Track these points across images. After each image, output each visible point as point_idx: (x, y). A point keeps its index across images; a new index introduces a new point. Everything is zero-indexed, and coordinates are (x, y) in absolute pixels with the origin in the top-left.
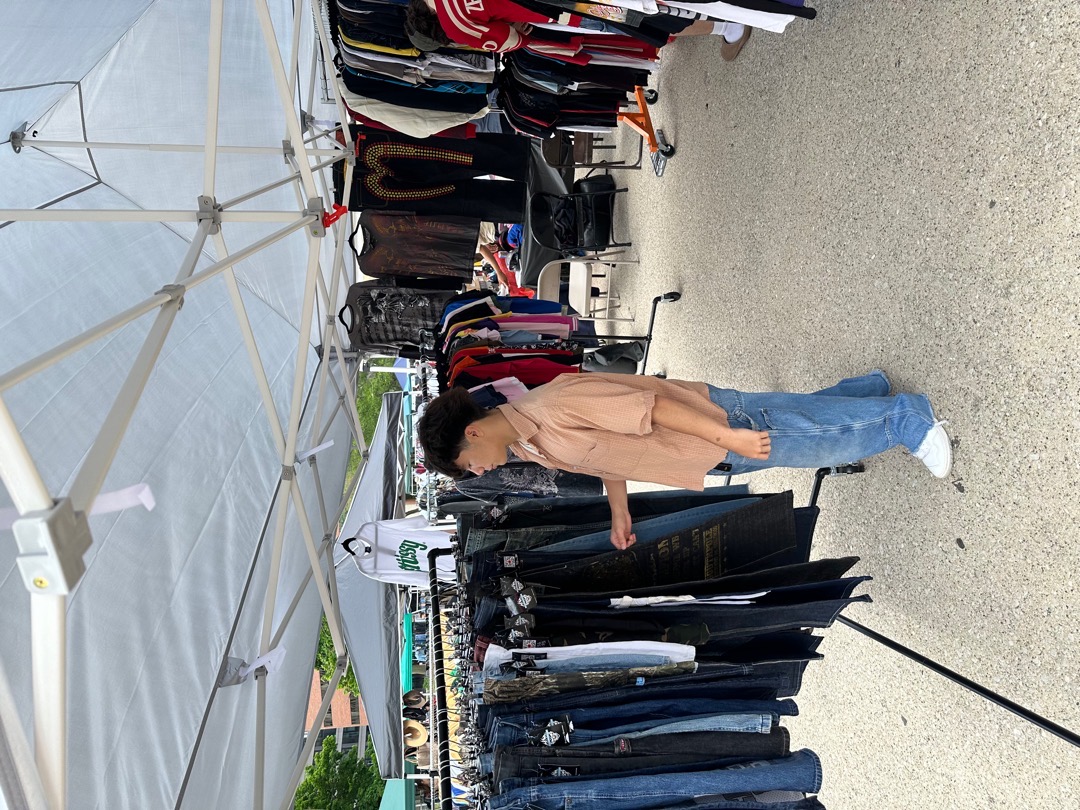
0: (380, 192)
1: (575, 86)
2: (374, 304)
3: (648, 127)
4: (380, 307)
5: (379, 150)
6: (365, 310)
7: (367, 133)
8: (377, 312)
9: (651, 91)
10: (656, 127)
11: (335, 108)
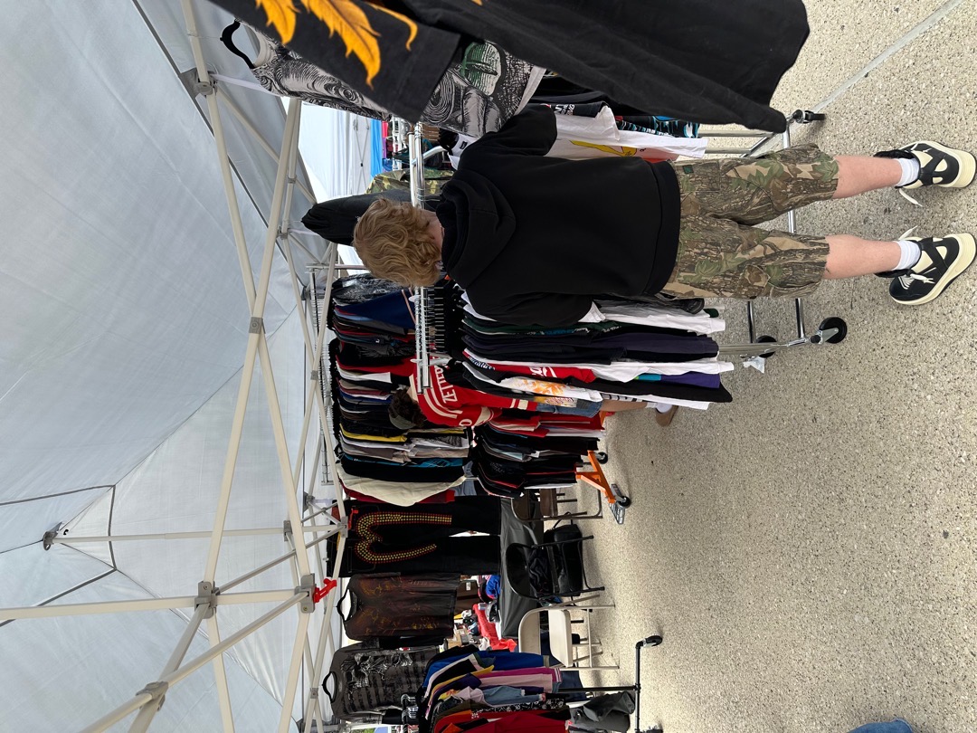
0: (369, 557)
1: (537, 454)
2: (357, 668)
3: (603, 483)
4: (363, 670)
5: (370, 520)
6: (349, 675)
7: (359, 506)
8: (360, 675)
9: (602, 454)
10: (610, 482)
11: (332, 487)
